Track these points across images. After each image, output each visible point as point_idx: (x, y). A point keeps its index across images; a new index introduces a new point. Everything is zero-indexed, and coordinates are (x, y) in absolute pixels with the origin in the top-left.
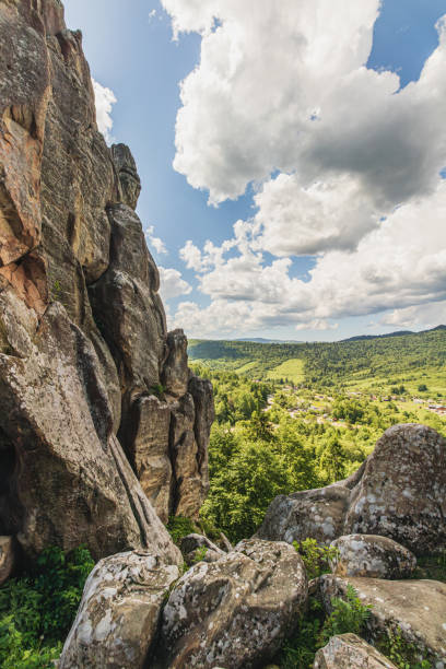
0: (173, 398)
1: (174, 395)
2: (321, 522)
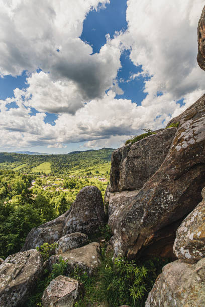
2: (53, 235)
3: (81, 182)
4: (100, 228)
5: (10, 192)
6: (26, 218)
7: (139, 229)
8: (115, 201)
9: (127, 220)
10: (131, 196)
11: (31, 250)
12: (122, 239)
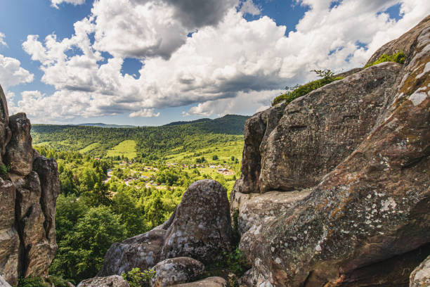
0: (17, 177)
1: (20, 174)
2: (145, 256)
3: (187, 175)
4: (225, 253)
5: (78, 187)
6: (101, 228)
7: (312, 263)
8: (252, 209)
9: (286, 244)
10: (286, 201)
11: (114, 276)
12: (275, 278)
